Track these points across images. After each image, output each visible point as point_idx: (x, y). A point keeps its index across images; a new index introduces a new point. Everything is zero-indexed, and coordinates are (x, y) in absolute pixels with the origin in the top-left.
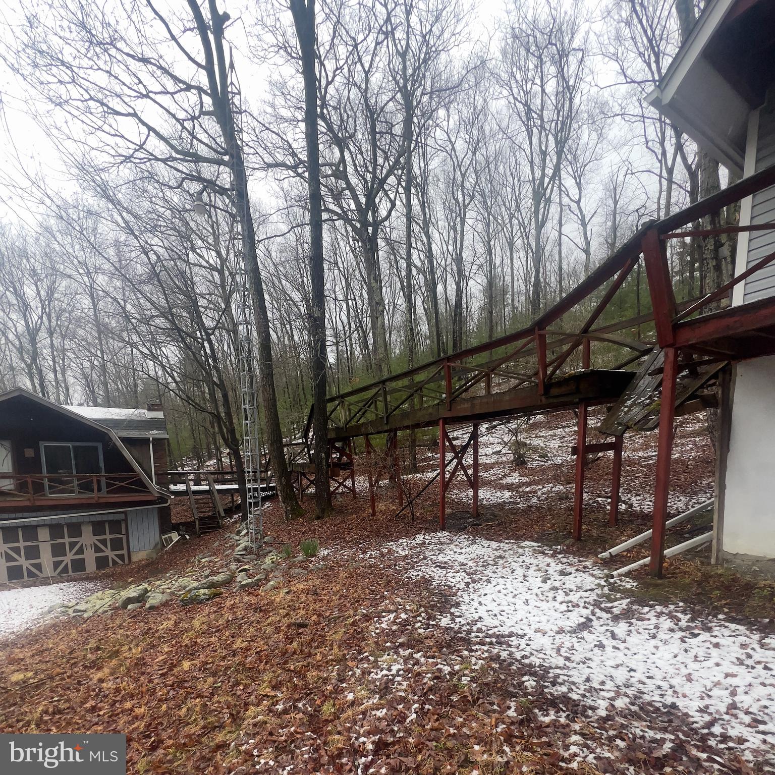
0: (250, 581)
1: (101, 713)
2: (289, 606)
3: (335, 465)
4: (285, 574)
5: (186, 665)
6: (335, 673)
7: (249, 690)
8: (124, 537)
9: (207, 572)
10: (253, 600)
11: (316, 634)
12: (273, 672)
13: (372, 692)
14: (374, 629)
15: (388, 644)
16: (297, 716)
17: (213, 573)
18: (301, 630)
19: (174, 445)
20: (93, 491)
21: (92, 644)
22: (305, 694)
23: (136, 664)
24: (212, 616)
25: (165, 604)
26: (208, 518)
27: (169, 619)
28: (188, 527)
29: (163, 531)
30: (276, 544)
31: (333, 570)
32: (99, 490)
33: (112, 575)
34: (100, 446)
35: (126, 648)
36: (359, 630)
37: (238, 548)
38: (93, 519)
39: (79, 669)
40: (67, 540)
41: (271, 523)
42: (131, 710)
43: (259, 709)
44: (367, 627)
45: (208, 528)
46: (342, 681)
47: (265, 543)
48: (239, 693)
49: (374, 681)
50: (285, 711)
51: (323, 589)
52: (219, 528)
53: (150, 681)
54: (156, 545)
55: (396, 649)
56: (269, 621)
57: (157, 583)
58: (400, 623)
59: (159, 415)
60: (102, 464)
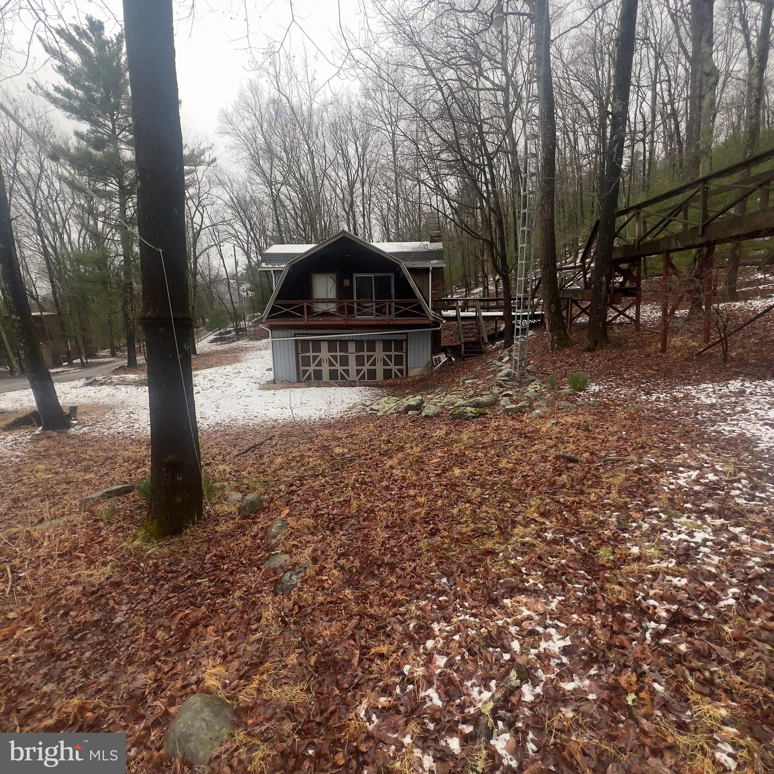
0: (514, 406)
1: (393, 493)
2: (556, 438)
3: (617, 291)
4: (550, 404)
5: (457, 471)
6: (614, 519)
7: (517, 510)
8: (404, 355)
9: (472, 393)
10: (518, 425)
11: (588, 472)
12: (541, 499)
13: (666, 554)
14: (667, 483)
15: (689, 505)
16: (568, 550)
17: (476, 395)
18: (570, 465)
19: (446, 274)
20: (385, 314)
21: (384, 437)
22: (577, 530)
23: (417, 461)
24: (479, 433)
25: (437, 415)
26: (472, 342)
27: (441, 429)
28: (454, 350)
29: (434, 353)
30: (540, 373)
31: (609, 409)
32: (390, 313)
33: (394, 385)
34: (392, 275)
35: (408, 445)
36: (646, 480)
37: (500, 374)
38: (384, 338)
39: (376, 454)
40: (366, 354)
41: (534, 352)
42: (415, 497)
43: (528, 530)
44: (657, 479)
45: (473, 353)
46: (624, 530)
47: (528, 371)
48: (506, 509)
49: (668, 542)
50: (555, 541)
51: (597, 427)
52: (482, 353)
53: (428, 478)
54: (428, 364)
55: (700, 515)
56: (534, 448)
57: (429, 396)
58: (705, 485)
59: (439, 246)
60: (393, 292)
